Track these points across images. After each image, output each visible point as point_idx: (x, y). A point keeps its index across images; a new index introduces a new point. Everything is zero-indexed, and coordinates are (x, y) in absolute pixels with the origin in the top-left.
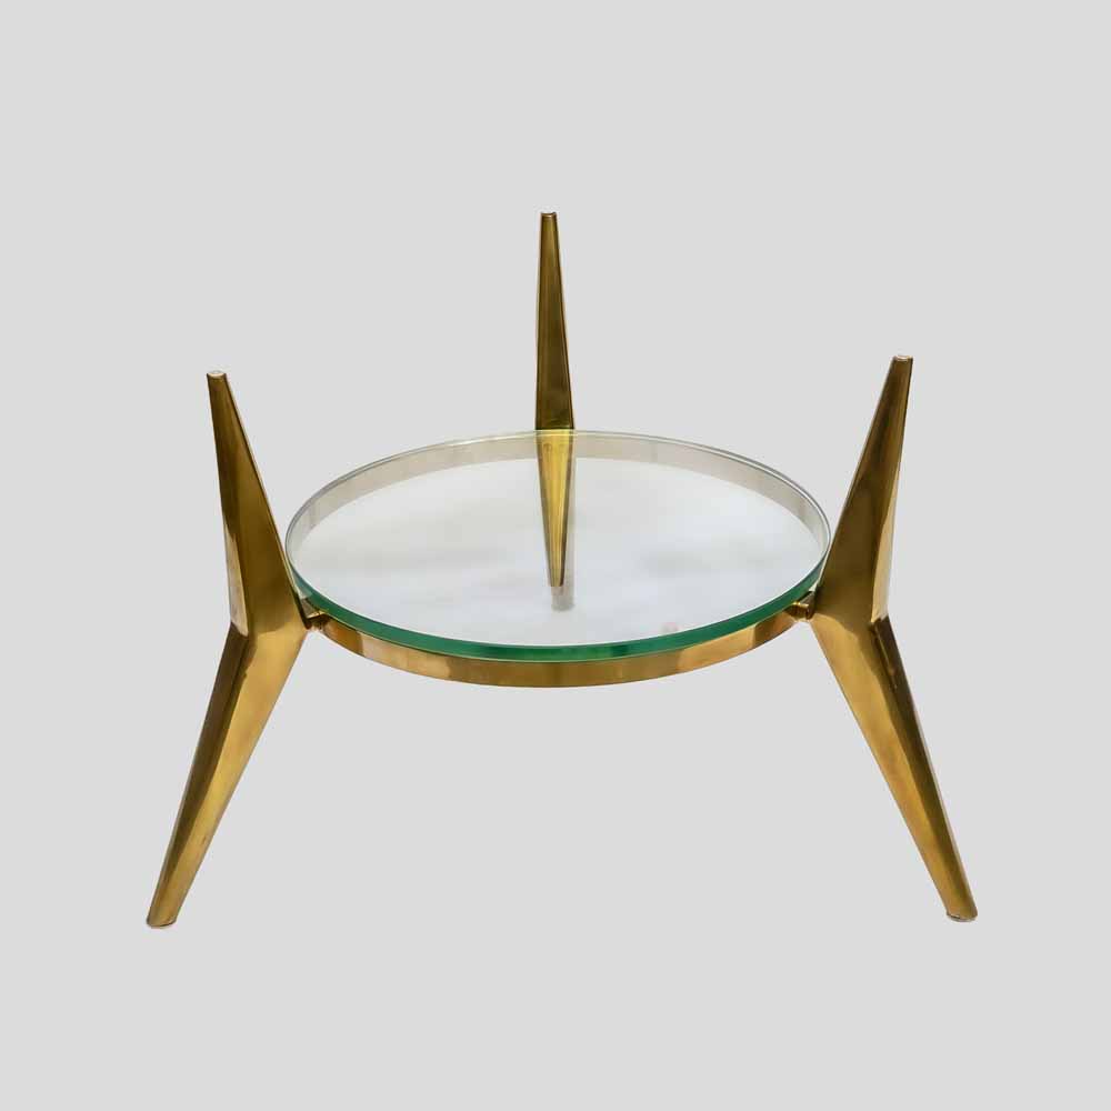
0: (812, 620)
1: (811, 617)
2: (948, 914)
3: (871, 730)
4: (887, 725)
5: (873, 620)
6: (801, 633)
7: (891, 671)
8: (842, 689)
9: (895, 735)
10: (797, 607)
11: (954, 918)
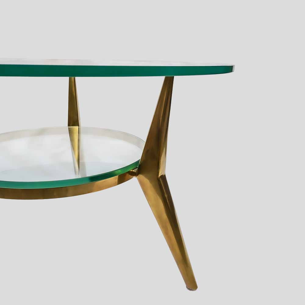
0: (138, 177)
1: (137, 176)
2: (187, 287)
3: (159, 218)
4: (165, 216)
5: (159, 176)
6: (134, 181)
7: (166, 196)
8: (148, 202)
9: (167, 220)
10: (132, 172)
11: (189, 289)
